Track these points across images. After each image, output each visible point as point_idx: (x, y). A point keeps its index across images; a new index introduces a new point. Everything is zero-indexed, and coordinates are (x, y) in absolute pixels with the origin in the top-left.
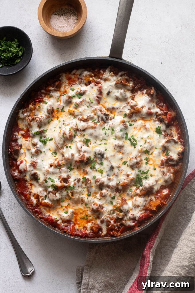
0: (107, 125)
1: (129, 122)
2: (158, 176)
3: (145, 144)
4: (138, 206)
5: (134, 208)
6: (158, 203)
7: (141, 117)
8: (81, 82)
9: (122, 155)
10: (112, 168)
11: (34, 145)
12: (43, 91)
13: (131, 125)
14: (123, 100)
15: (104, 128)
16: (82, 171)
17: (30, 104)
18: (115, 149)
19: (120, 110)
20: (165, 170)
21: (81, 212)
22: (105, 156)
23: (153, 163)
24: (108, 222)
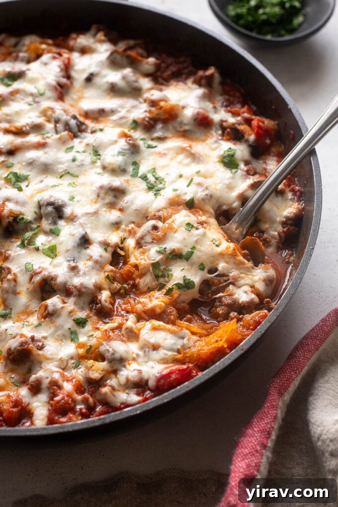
0: (81, 142)
1: (143, 140)
3: (188, 186)
4: (156, 347)
5: (145, 352)
7: (178, 132)
8: (17, 56)
9: (121, 214)
10: (85, 242)
13: (149, 147)
14: (130, 93)
15: (72, 148)
18: (98, 196)
19: (119, 115)
22: (68, 211)
24: (55, 387)
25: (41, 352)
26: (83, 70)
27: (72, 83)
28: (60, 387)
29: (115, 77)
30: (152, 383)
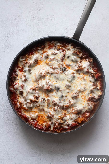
0: (64, 73)
2: (85, 105)
4: (72, 119)
5: (70, 119)
6: (83, 119)
7: (83, 73)
8: (55, 48)
9: (69, 91)
10: (62, 96)
11: (25, 76)
12: (34, 49)
14: (75, 62)
16: (47, 95)
17: (26, 54)
18: (66, 87)
19: (72, 67)
20: (90, 103)
21: (42, 116)
22: (60, 89)
23: (84, 98)
24: (55, 124)
25: (53, 117)
26: (67, 54)
27: (65, 57)
30: (70, 125)
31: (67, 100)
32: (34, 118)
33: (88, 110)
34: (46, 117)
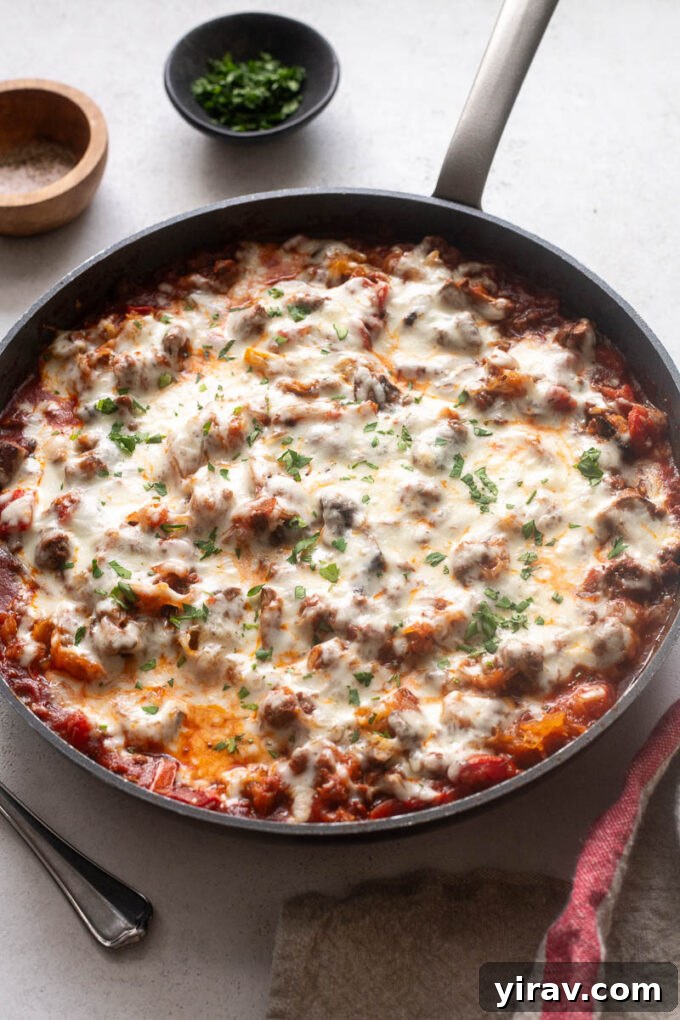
0: (388, 418)
1: (474, 422)
2: (567, 627)
3: (528, 503)
4: (465, 725)
5: (449, 728)
6: (557, 721)
7: (524, 415)
8: (315, 273)
9: (431, 531)
10: (379, 566)
12: (166, 287)
13: (482, 434)
14: (465, 349)
15: (374, 425)
16: (255, 567)
17: (106, 317)
18: (402, 500)
19: (446, 380)
20: (603, 607)
21: (217, 719)
22: (359, 518)
23: (553, 579)
24: (325, 768)
25: (309, 717)
26: (403, 306)
27: (385, 323)
28: (331, 770)
29: (447, 322)
30: (452, 774)
31: (414, 591)
32: (152, 732)
33: (590, 662)
34: (250, 727)
